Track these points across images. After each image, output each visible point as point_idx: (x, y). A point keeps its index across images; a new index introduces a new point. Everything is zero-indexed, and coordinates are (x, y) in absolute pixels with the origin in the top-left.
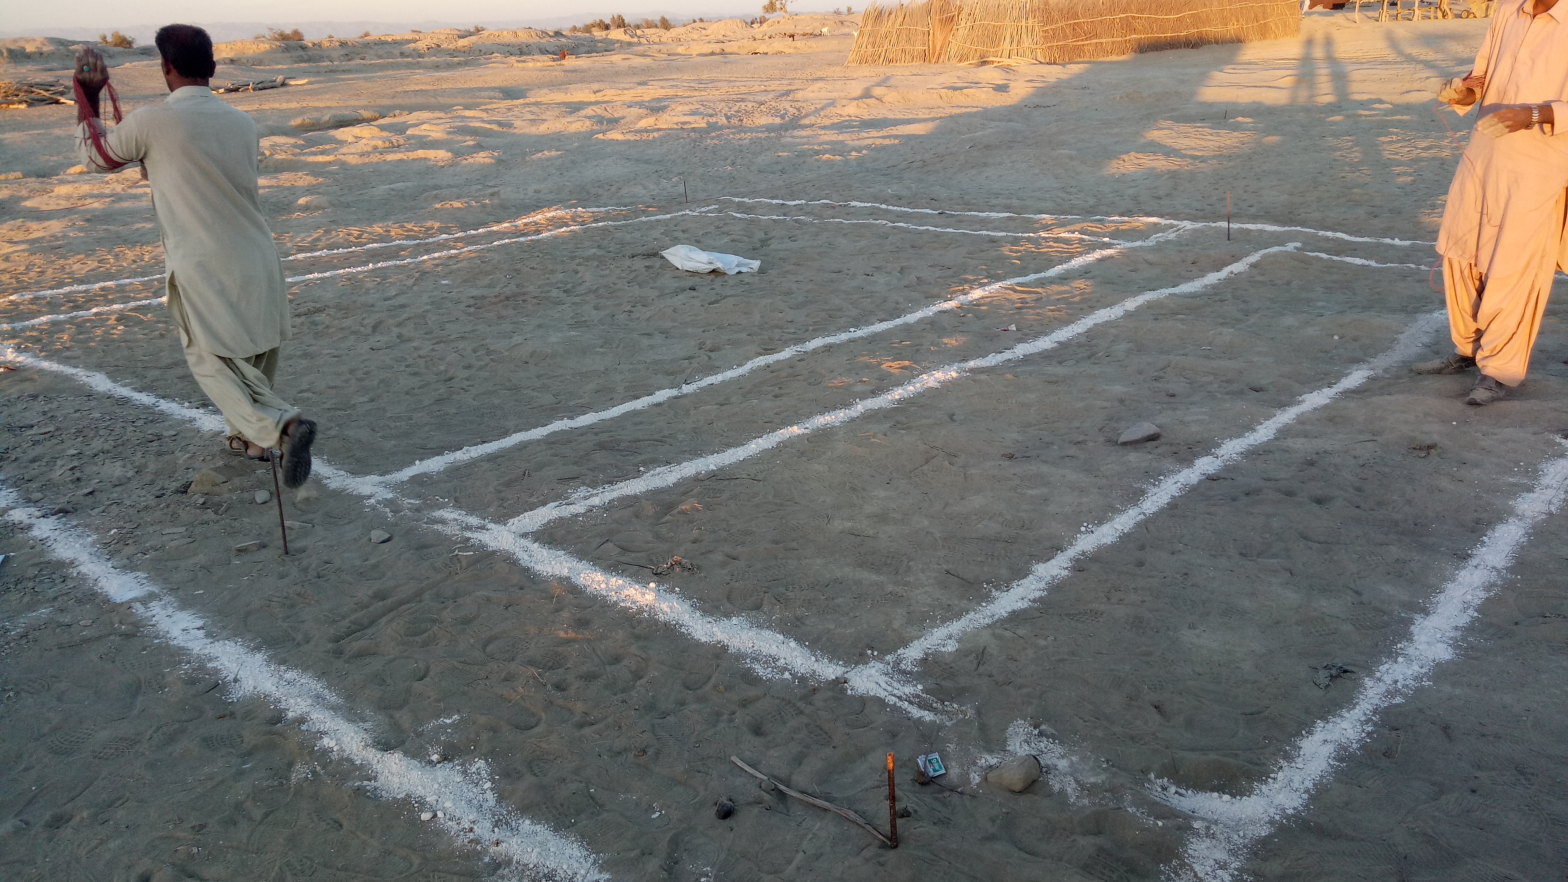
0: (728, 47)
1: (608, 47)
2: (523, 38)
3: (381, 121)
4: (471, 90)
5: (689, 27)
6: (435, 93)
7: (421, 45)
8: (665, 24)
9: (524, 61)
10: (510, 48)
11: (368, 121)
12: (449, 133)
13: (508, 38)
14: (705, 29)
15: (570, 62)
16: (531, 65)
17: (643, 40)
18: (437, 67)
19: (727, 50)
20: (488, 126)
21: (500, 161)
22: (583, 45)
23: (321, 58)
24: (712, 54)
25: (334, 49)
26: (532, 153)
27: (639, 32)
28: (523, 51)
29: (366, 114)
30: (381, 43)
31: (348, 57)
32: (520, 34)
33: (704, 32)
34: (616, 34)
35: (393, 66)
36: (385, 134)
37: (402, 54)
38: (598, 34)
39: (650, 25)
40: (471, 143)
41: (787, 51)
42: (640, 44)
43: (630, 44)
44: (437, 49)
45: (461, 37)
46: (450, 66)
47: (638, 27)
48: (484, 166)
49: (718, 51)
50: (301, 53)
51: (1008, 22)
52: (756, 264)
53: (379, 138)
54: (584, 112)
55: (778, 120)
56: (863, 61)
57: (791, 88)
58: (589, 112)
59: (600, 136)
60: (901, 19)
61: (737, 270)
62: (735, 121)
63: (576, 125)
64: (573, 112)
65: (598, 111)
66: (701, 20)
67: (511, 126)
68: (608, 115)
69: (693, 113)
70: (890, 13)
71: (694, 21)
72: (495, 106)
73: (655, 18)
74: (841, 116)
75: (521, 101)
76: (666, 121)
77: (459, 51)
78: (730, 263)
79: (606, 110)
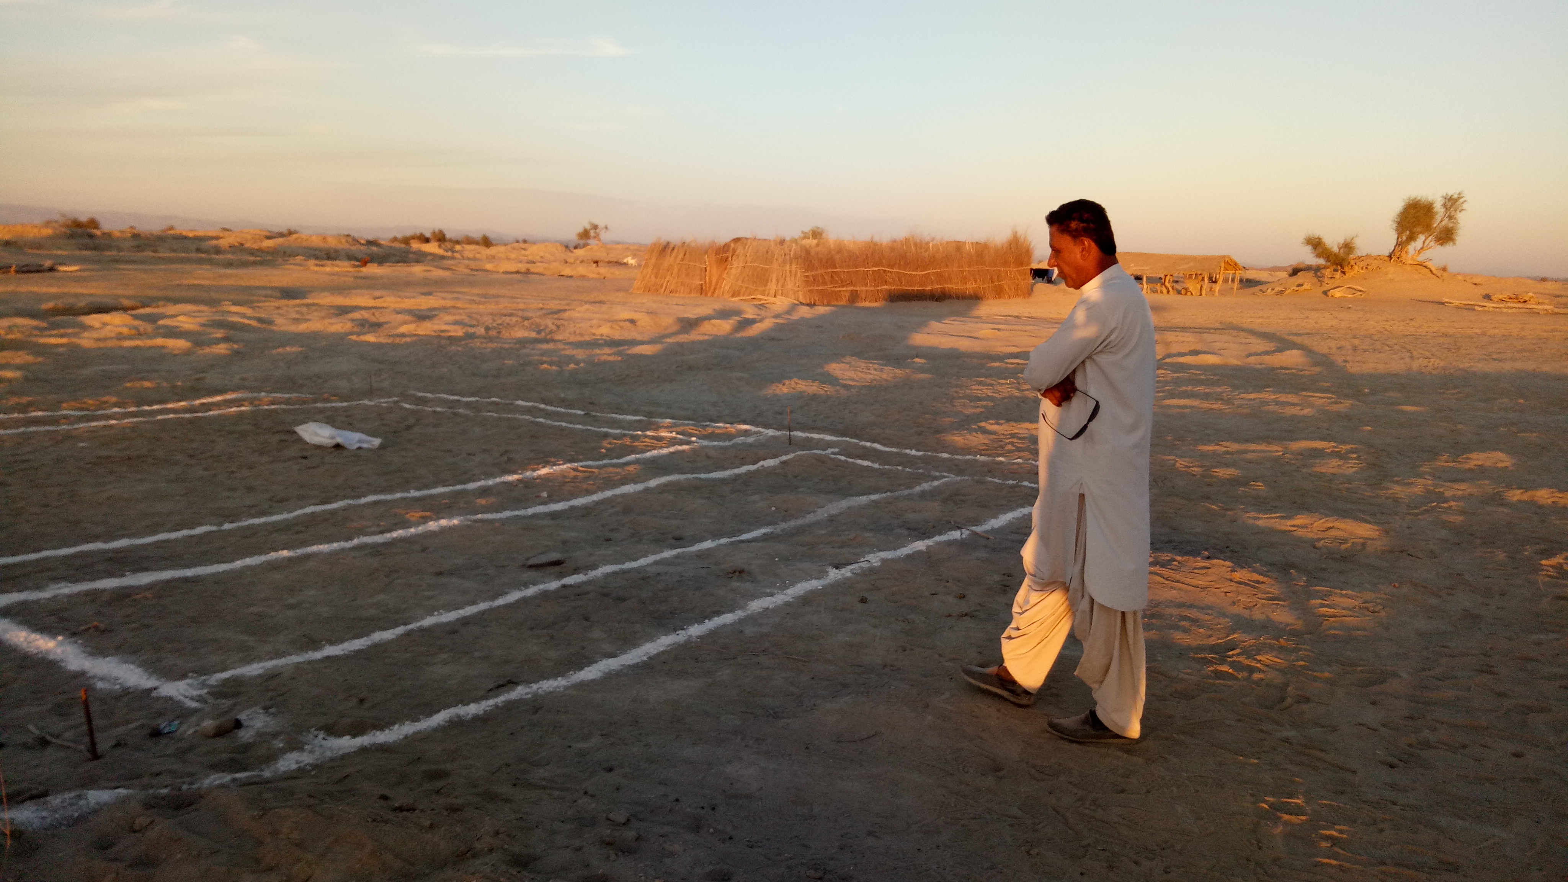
0: (533, 268)
1: (420, 258)
2: (332, 243)
3: (141, 311)
4: (249, 287)
5: (509, 247)
6: (209, 288)
7: (223, 243)
8: (486, 242)
9: (322, 266)
10: (317, 253)
11: (125, 309)
12: (203, 325)
13: (316, 242)
14: (524, 249)
15: (373, 269)
16: (328, 269)
17: (457, 255)
18: (230, 264)
19: (532, 270)
20: (247, 321)
21: (237, 353)
22: (394, 255)
24: (518, 272)
25: (125, 239)
26: (274, 348)
27: (458, 247)
28: (329, 255)
29: (126, 303)
30: (181, 238)
31: (139, 249)
32: (330, 240)
33: (523, 252)
34: (432, 248)
35: (182, 261)
36: (136, 323)
37: (198, 250)
38: (415, 245)
39: (470, 241)
40: (219, 335)
41: (591, 275)
42: (453, 258)
43: (443, 258)
44: (239, 248)
45: (269, 238)
46: (244, 264)
47: (458, 242)
48: (221, 357)
49: (523, 270)
50: (88, 241)
51: (775, 266)
52: (377, 442)
53: (126, 326)
54: (351, 316)
55: (533, 335)
56: (648, 290)
57: (567, 307)
58: (357, 315)
59: (354, 337)
60: (681, 255)
61: (358, 445)
62: (493, 333)
63: (337, 326)
64: (340, 315)
65: (366, 314)
66: (525, 241)
67: (270, 322)
68: (373, 319)
69: (456, 323)
70: (673, 249)
71: (518, 242)
72: (268, 304)
73: (477, 235)
74: (594, 334)
75: (298, 301)
76: (427, 328)
77: (260, 250)
78: (352, 439)
79: (374, 314)
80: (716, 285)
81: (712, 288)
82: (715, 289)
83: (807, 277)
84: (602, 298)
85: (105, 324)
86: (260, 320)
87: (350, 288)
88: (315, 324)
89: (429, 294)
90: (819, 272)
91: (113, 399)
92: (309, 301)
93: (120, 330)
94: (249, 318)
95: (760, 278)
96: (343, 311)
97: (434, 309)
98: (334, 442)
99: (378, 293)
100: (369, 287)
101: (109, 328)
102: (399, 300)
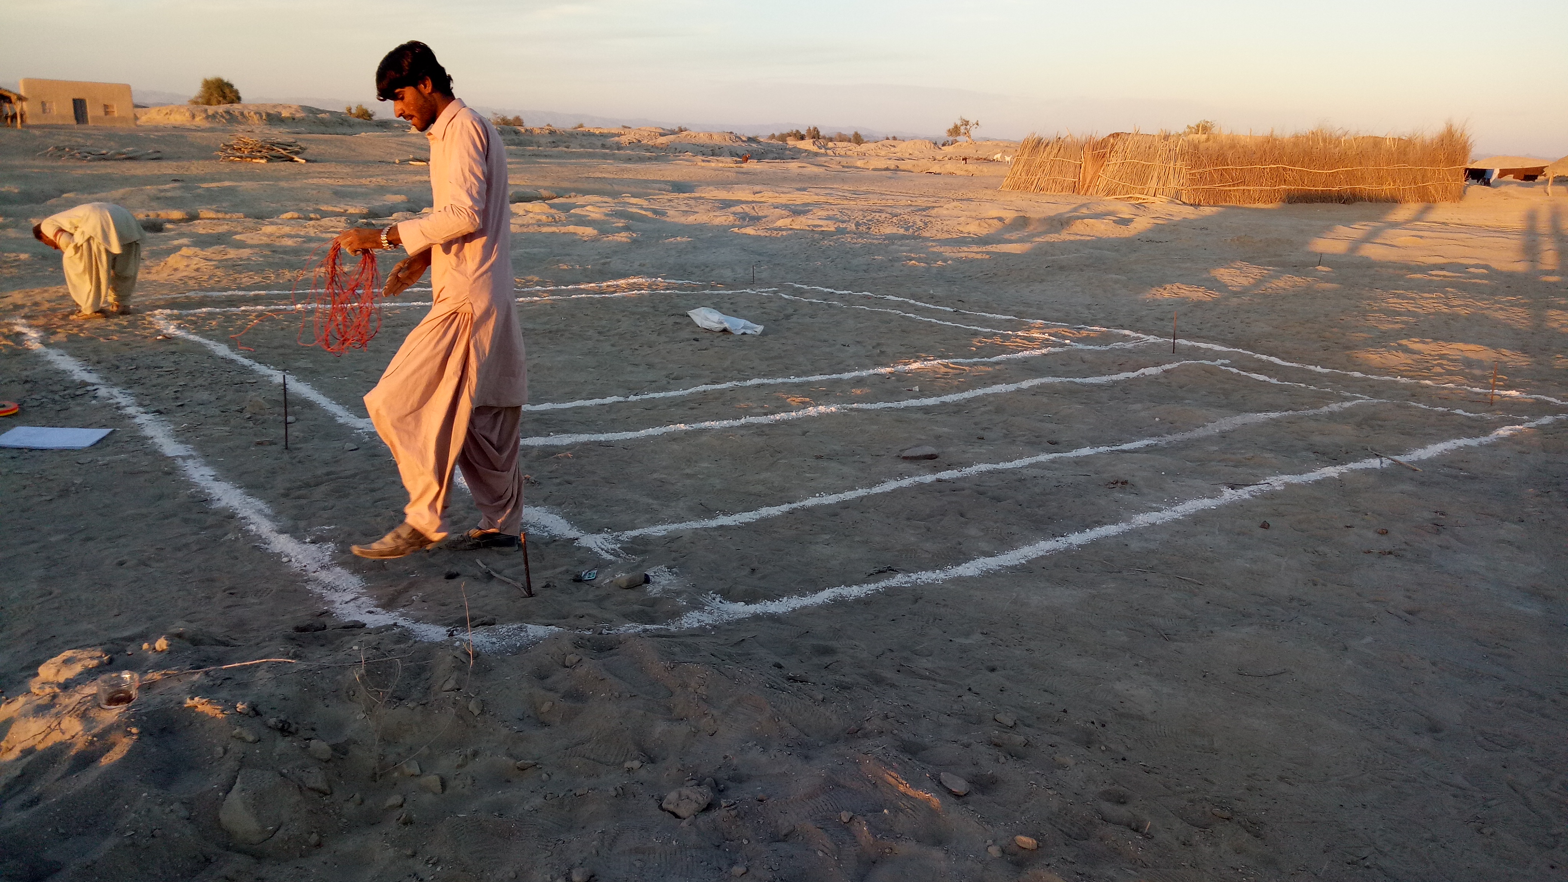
0: (902, 165)
1: (796, 154)
2: (717, 140)
3: (556, 201)
4: (646, 181)
5: (879, 144)
6: (612, 181)
7: (624, 140)
8: (858, 139)
9: (709, 161)
10: (703, 149)
11: (544, 199)
12: (607, 215)
13: (703, 139)
14: (894, 146)
15: (752, 165)
16: (713, 165)
17: (830, 152)
18: (629, 160)
19: (901, 167)
20: (644, 213)
21: (635, 241)
22: (772, 152)
23: (530, 143)
24: (887, 169)
25: (543, 136)
26: (667, 237)
27: (830, 145)
28: (715, 152)
29: (544, 193)
30: (590, 135)
31: (555, 144)
32: (715, 137)
33: (893, 149)
34: (807, 145)
35: (591, 156)
36: (553, 211)
37: (603, 146)
38: (791, 142)
39: (842, 138)
40: (620, 225)
41: (958, 173)
42: (826, 155)
43: (816, 154)
44: (636, 144)
45: (662, 135)
46: (641, 160)
47: (831, 140)
48: (620, 244)
49: (893, 167)
50: (514, 137)
51: (1157, 162)
52: (760, 328)
53: (545, 214)
54: (733, 209)
55: (902, 231)
56: (1016, 187)
57: (934, 204)
58: (738, 209)
59: (736, 230)
60: (1056, 151)
61: (742, 331)
62: (863, 228)
63: (721, 219)
64: (723, 208)
65: (747, 208)
66: (895, 138)
67: (664, 214)
68: (753, 213)
69: (828, 218)
70: (1047, 145)
71: (888, 139)
72: (661, 197)
73: (850, 133)
74: (962, 232)
75: (687, 195)
76: (801, 223)
77: (655, 147)
78: (738, 325)
79: (753, 208)
80: (1091, 182)
81: (1086, 186)
82: (1089, 187)
83: (1193, 174)
84: (971, 195)
85: (527, 212)
86: (655, 212)
87: (732, 183)
88: (701, 217)
89: (804, 189)
90: (1208, 169)
91: (536, 279)
92: (697, 195)
93: (539, 217)
94: (646, 210)
95: (1141, 176)
96: (726, 204)
97: (808, 204)
98: (722, 327)
99: (757, 188)
100: (749, 183)
101: (531, 215)
102: (777, 195)
